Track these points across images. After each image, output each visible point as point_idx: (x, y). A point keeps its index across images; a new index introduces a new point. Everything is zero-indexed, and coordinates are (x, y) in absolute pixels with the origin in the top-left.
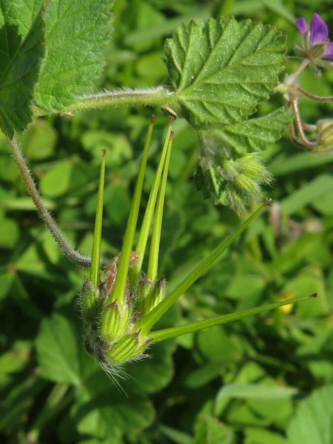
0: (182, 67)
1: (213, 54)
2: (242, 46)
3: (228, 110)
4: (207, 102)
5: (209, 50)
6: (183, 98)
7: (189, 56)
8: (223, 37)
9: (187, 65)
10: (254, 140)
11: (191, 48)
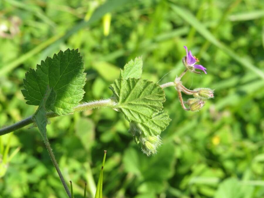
0: (119, 95)
1: (132, 91)
2: (145, 90)
3: (141, 115)
4: (131, 110)
5: (130, 90)
6: (121, 107)
7: (122, 91)
8: (136, 86)
9: (121, 94)
10: (152, 130)
11: (122, 88)
